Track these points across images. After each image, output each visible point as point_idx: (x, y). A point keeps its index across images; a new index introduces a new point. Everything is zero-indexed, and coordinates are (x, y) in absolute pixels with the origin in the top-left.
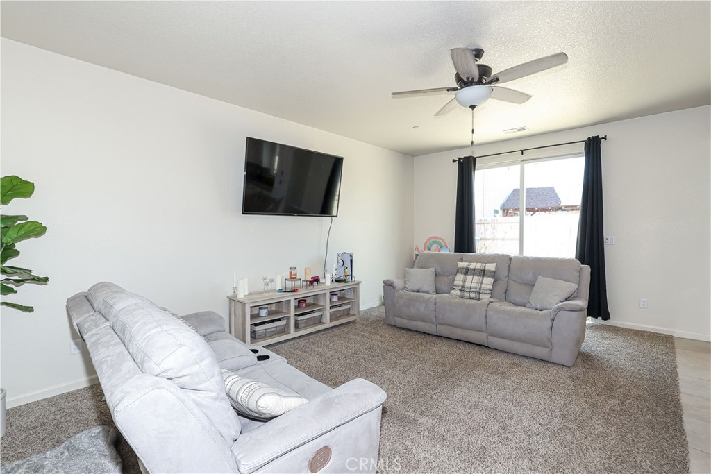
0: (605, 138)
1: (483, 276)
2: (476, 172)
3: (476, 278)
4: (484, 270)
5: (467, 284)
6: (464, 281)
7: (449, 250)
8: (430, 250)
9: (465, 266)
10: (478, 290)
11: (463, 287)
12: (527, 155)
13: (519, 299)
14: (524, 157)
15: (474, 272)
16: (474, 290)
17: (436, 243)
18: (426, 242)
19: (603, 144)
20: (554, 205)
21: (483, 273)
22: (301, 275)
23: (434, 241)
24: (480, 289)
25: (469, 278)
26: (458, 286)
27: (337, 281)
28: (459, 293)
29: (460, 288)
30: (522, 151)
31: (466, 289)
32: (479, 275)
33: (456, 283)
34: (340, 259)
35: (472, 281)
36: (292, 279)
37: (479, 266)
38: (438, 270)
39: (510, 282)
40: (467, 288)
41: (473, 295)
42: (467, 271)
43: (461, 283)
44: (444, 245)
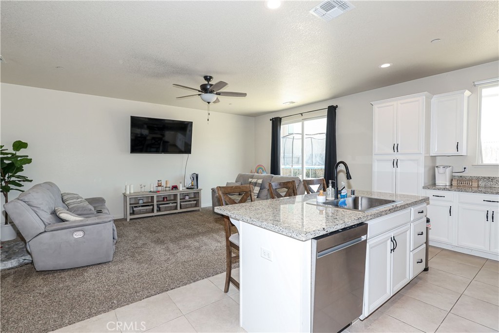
2: (281, 126)
7: (267, 173)
8: (258, 173)
12: (305, 116)
14: (303, 117)
18: (256, 168)
19: (337, 110)
22: (164, 184)
23: (260, 167)
30: (302, 114)
36: (159, 185)
44: (264, 170)
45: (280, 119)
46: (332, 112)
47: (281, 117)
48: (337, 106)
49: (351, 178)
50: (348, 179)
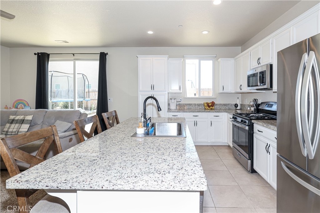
2: (49, 62)
3: (17, 125)
4: (24, 120)
5: (10, 130)
9: (13, 118)
12: (76, 56)
14: (75, 57)
15: (17, 122)
16: (14, 133)
17: (21, 104)
18: (14, 103)
19: (107, 57)
21: (22, 122)
24: (18, 132)
25: (13, 126)
28: (4, 136)
29: (5, 133)
30: (74, 54)
37: (21, 117)
42: (12, 122)
43: (6, 130)
44: (27, 105)
45: (48, 55)
46: (103, 58)
47: (48, 53)
48: (107, 53)
49: (161, 110)
50: (159, 111)
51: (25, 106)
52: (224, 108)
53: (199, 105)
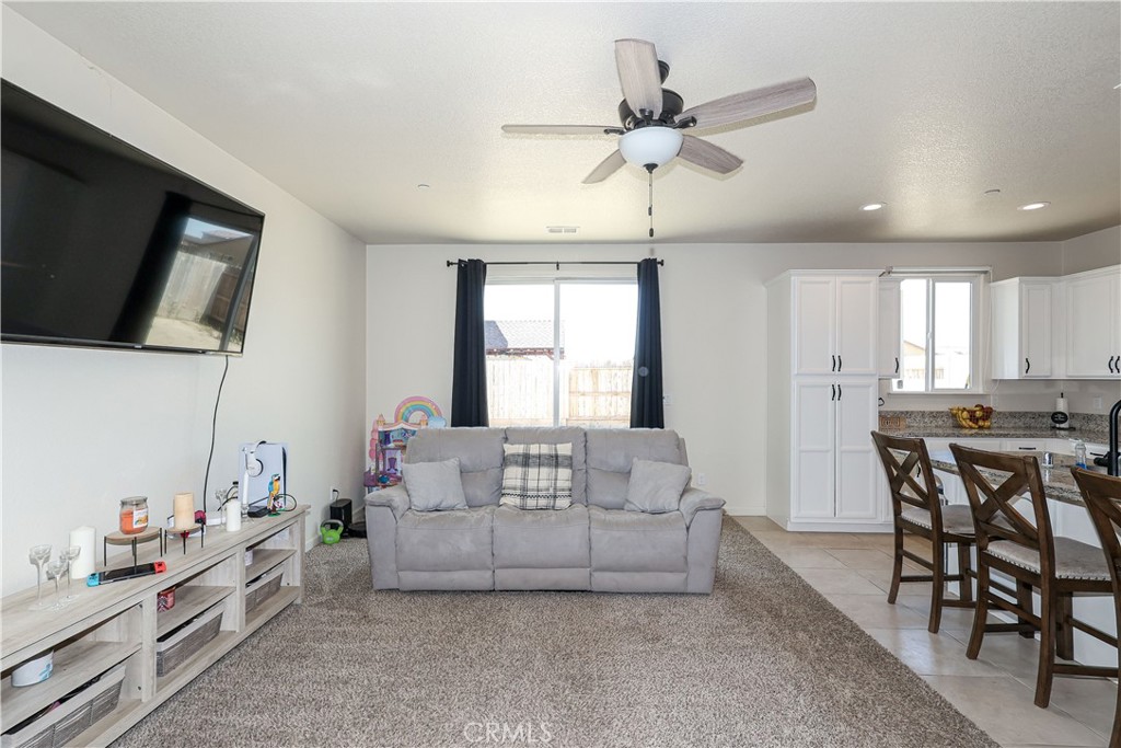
0: (662, 263)
1: (557, 466)
3: (545, 471)
4: (557, 456)
5: (532, 484)
6: (525, 479)
8: (407, 422)
9: (521, 451)
10: (551, 491)
11: (524, 489)
12: (564, 271)
13: (609, 498)
14: (562, 273)
15: (541, 461)
16: (544, 493)
17: (420, 409)
18: (399, 409)
19: (661, 271)
20: (500, 346)
21: (555, 461)
23: (417, 404)
24: (555, 489)
25: (533, 472)
26: (515, 489)
27: (252, 515)
28: (517, 501)
29: (518, 492)
30: (558, 264)
31: (529, 493)
32: (549, 465)
33: (506, 483)
34: (252, 458)
35: (539, 477)
36: (133, 532)
37: (545, 449)
38: (465, 460)
39: (591, 472)
40: (533, 490)
41: (542, 502)
42: (526, 461)
43: (519, 483)
44: (435, 413)
45: (482, 267)
46: (648, 273)
47: (482, 260)
48: (663, 261)
51: (429, 414)
52: (1011, 425)
53: (934, 415)
